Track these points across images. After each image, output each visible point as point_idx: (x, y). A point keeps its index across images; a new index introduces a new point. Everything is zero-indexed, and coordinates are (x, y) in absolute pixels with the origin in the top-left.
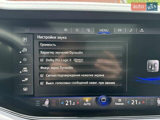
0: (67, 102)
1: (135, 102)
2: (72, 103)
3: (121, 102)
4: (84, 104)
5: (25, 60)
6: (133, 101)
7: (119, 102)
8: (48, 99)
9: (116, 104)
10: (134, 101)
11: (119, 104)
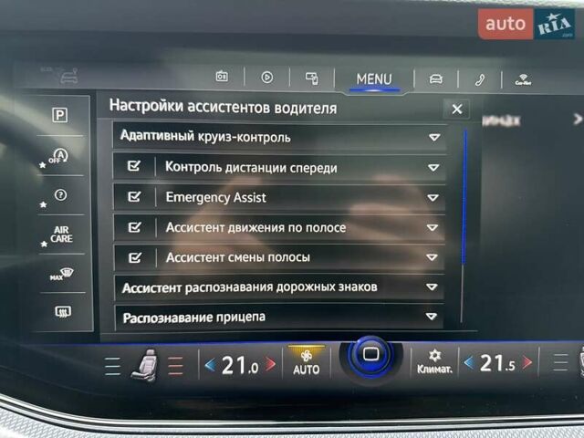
0: (228, 362)
1: (495, 362)
2: (248, 367)
4: (296, 370)
6: (486, 359)
8: (152, 351)
11: (431, 370)
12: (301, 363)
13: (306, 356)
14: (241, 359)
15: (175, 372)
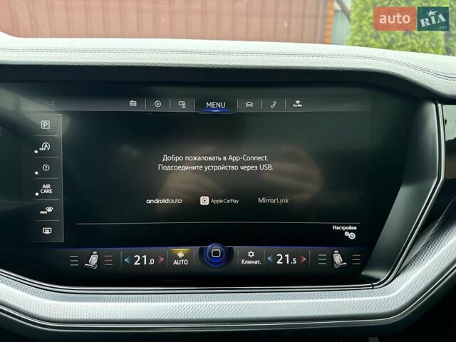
0: (137, 258)
1: (284, 259)
2: (148, 261)
3: (253, 259)
4: (175, 262)
5: (46, 167)
6: (280, 257)
7: (249, 259)
8: (95, 252)
9: (243, 262)
10: (283, 257)
11: (249, 262)
12: (178, 258)
13: (181, 255)
14: (145, 256)
15: (109, 264)
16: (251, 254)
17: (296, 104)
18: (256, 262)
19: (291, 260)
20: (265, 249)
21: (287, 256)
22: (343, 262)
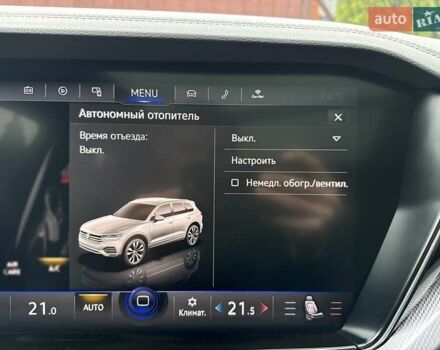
1: (238, 309)
2: (48, 310)
3: (195, 309)
6: (232, 306)
7: (190, 308)
9: (180, 313)
10: (237, 306)
11: (189, 313)
14: (43, 304)
16: (192, 302)
17: (256, 95)
18: (200, 313)
19: (247, 309)
20: (210, 295)
21: (242, 304)
22: (318, 312)
